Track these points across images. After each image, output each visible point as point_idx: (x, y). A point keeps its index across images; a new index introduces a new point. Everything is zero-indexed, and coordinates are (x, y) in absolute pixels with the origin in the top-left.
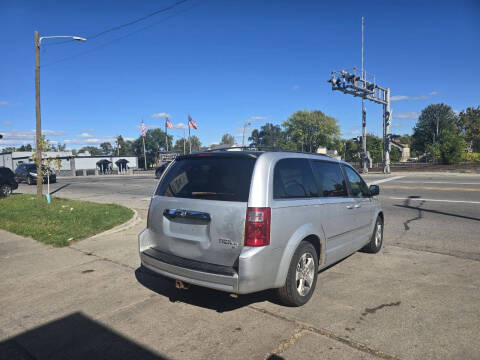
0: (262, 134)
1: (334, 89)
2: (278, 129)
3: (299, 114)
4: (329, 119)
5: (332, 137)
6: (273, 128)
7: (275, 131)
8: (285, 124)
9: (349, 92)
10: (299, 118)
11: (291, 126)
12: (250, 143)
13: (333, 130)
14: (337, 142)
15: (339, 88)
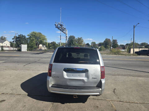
0: (18, 38)
1: (56, 27)
2: (25, 37)
3: (34, 33)
4: (43, 36)
5: (45, 41)
6: (23, 36)
7: (24, 37)
8: (28, 35)
9: (60, 29)
10: (33, 34)
11: (30, 36)
12: (13, 40)
13: (45, 39)
14: (46, 43)
15: (57, 28)
